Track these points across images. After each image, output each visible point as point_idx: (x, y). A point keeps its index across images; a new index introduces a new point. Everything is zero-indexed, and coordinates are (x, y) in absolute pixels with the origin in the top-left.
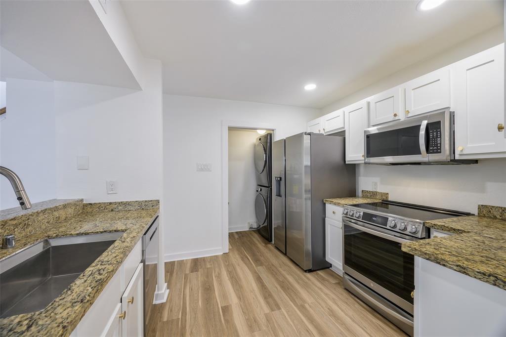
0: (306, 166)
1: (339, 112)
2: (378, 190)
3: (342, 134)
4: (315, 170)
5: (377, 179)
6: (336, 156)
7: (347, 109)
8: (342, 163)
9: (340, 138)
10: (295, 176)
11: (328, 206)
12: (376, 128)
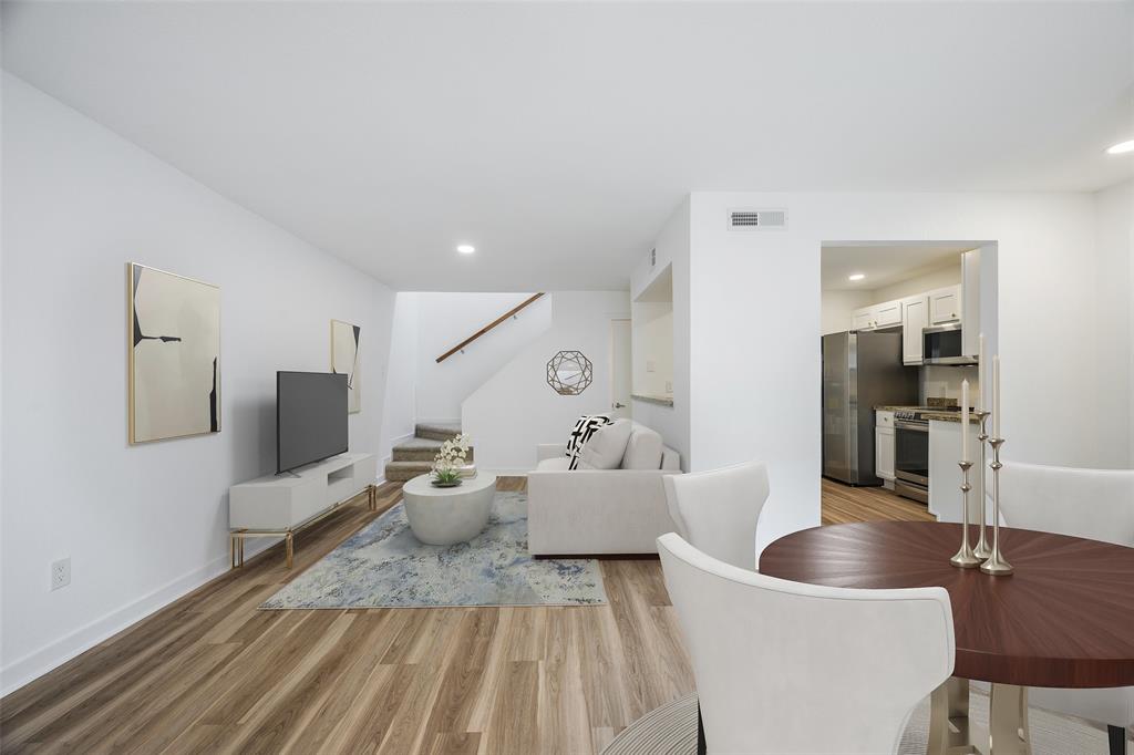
0: (851, 369)
1: (895, 303)
2: (947, 397)
3: (899, 330)
4: (863, 372)
5: (944, 384)
6: (893, 357)
7: (907, 300)
8: (899, 364)
9: (896, 335)
10: (835, 384)
11: (878, 413)
12: (951, 324)
